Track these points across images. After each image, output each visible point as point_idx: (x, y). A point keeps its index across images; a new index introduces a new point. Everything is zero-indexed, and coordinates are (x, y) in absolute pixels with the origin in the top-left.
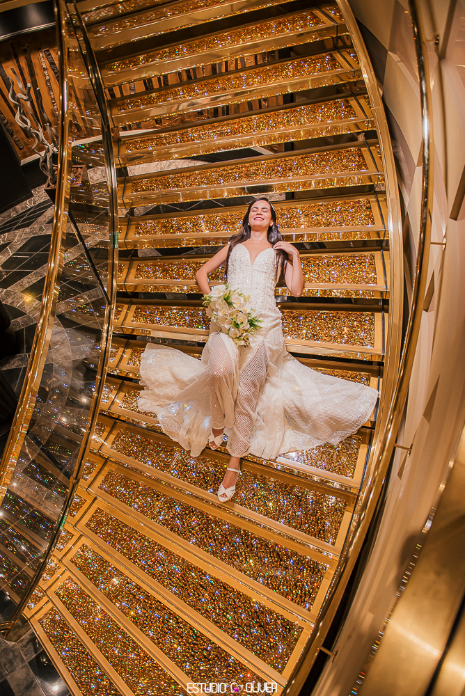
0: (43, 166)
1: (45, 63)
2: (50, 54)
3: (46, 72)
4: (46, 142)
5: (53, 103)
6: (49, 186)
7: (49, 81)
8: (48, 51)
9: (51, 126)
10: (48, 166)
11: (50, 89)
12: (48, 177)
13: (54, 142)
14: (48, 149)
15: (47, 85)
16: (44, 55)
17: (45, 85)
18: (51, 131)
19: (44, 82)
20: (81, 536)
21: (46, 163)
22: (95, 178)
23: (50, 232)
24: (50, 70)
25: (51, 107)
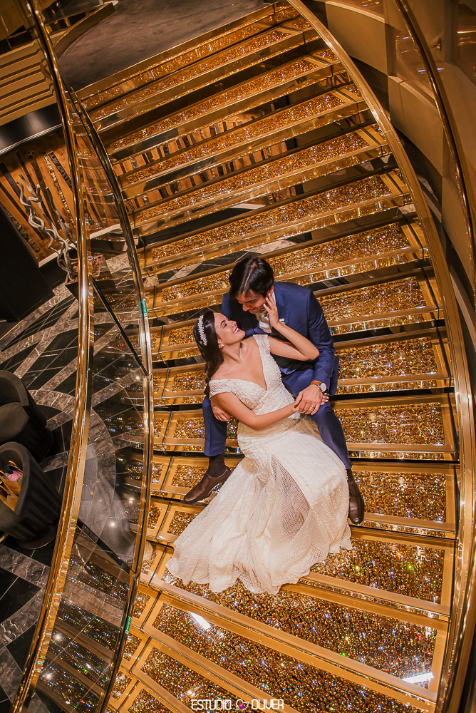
0: (61, 263)
1: (51, 166)
2: (54, 157)
3: (53, 174)
4: (61, 239)
5: (64, 202)
6: (69, 281)
7: (57, 181)
8: (52, 154)
9: (63, 221)
10: (66, 261)
11: (59, 189)
12: (67, 273)
13: (68, 236)
14: (64, 245)
15: (55, 186)
16: (49, 158)
17: (53, 186)
18: (65, 226)
19: (52, 183)
20: (150, 639)
21: (64, 259)
22: (114, 268)
23: (75, 327)
24: (57, 172)
25: (62, 206)
